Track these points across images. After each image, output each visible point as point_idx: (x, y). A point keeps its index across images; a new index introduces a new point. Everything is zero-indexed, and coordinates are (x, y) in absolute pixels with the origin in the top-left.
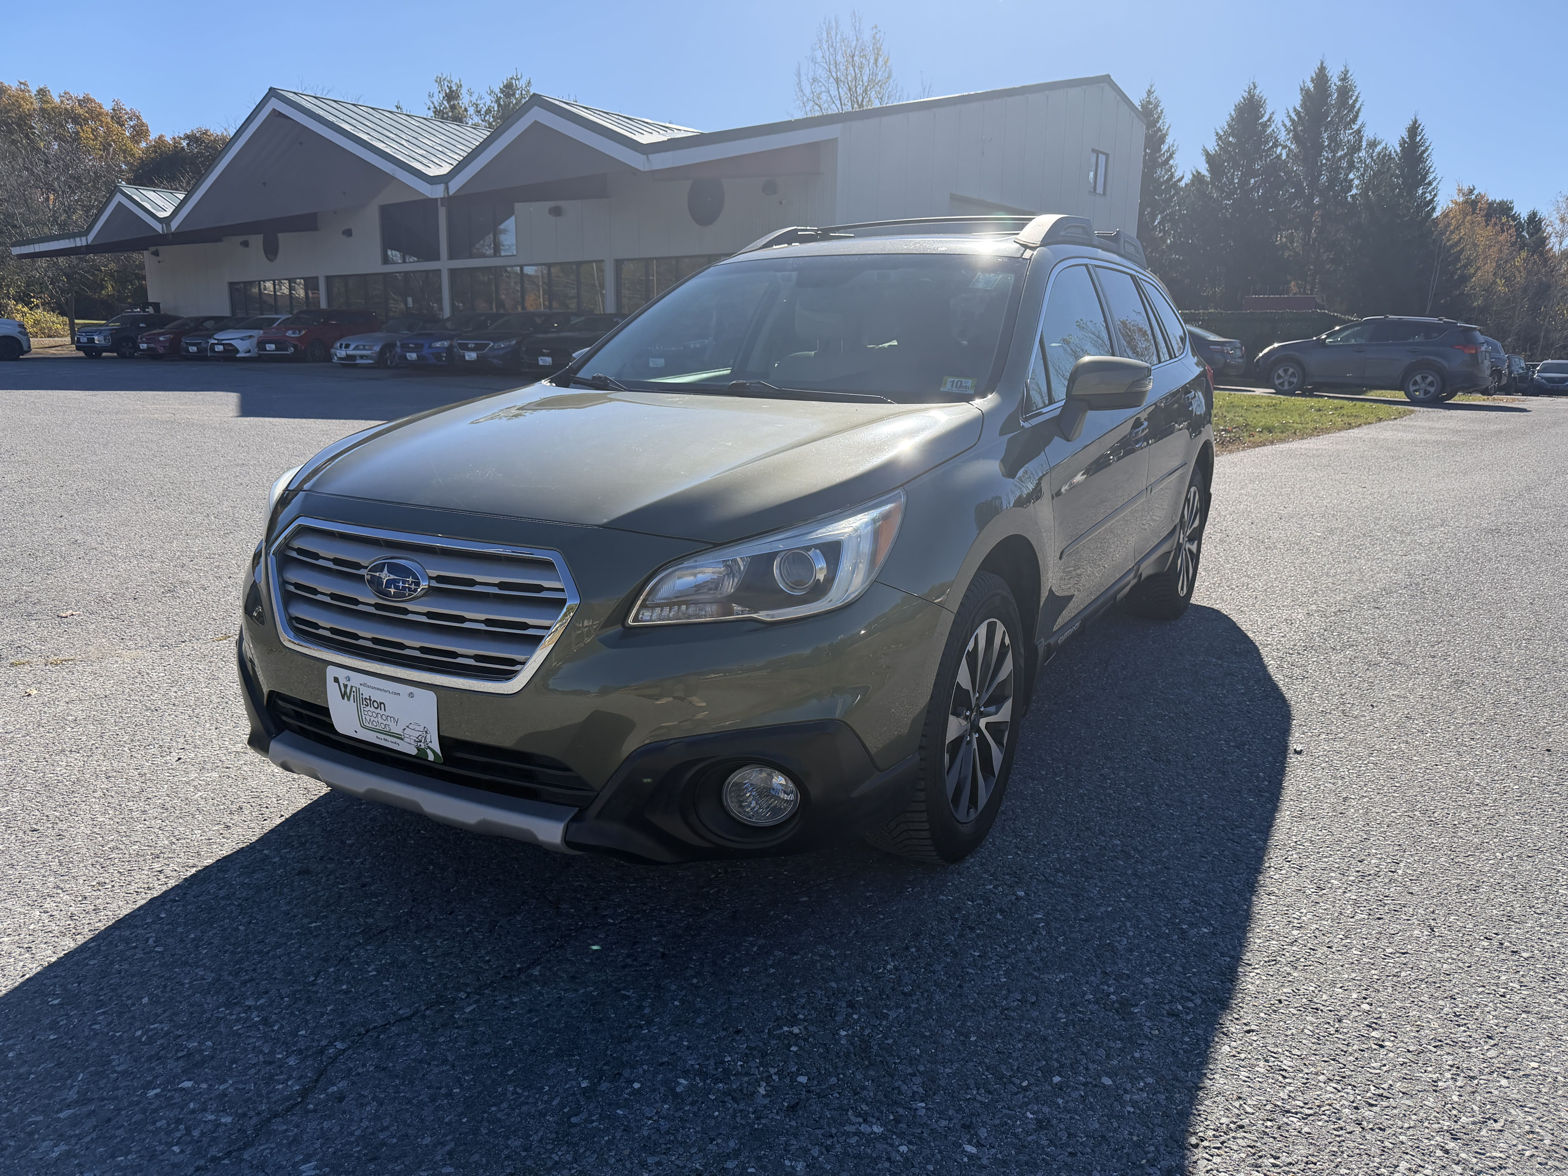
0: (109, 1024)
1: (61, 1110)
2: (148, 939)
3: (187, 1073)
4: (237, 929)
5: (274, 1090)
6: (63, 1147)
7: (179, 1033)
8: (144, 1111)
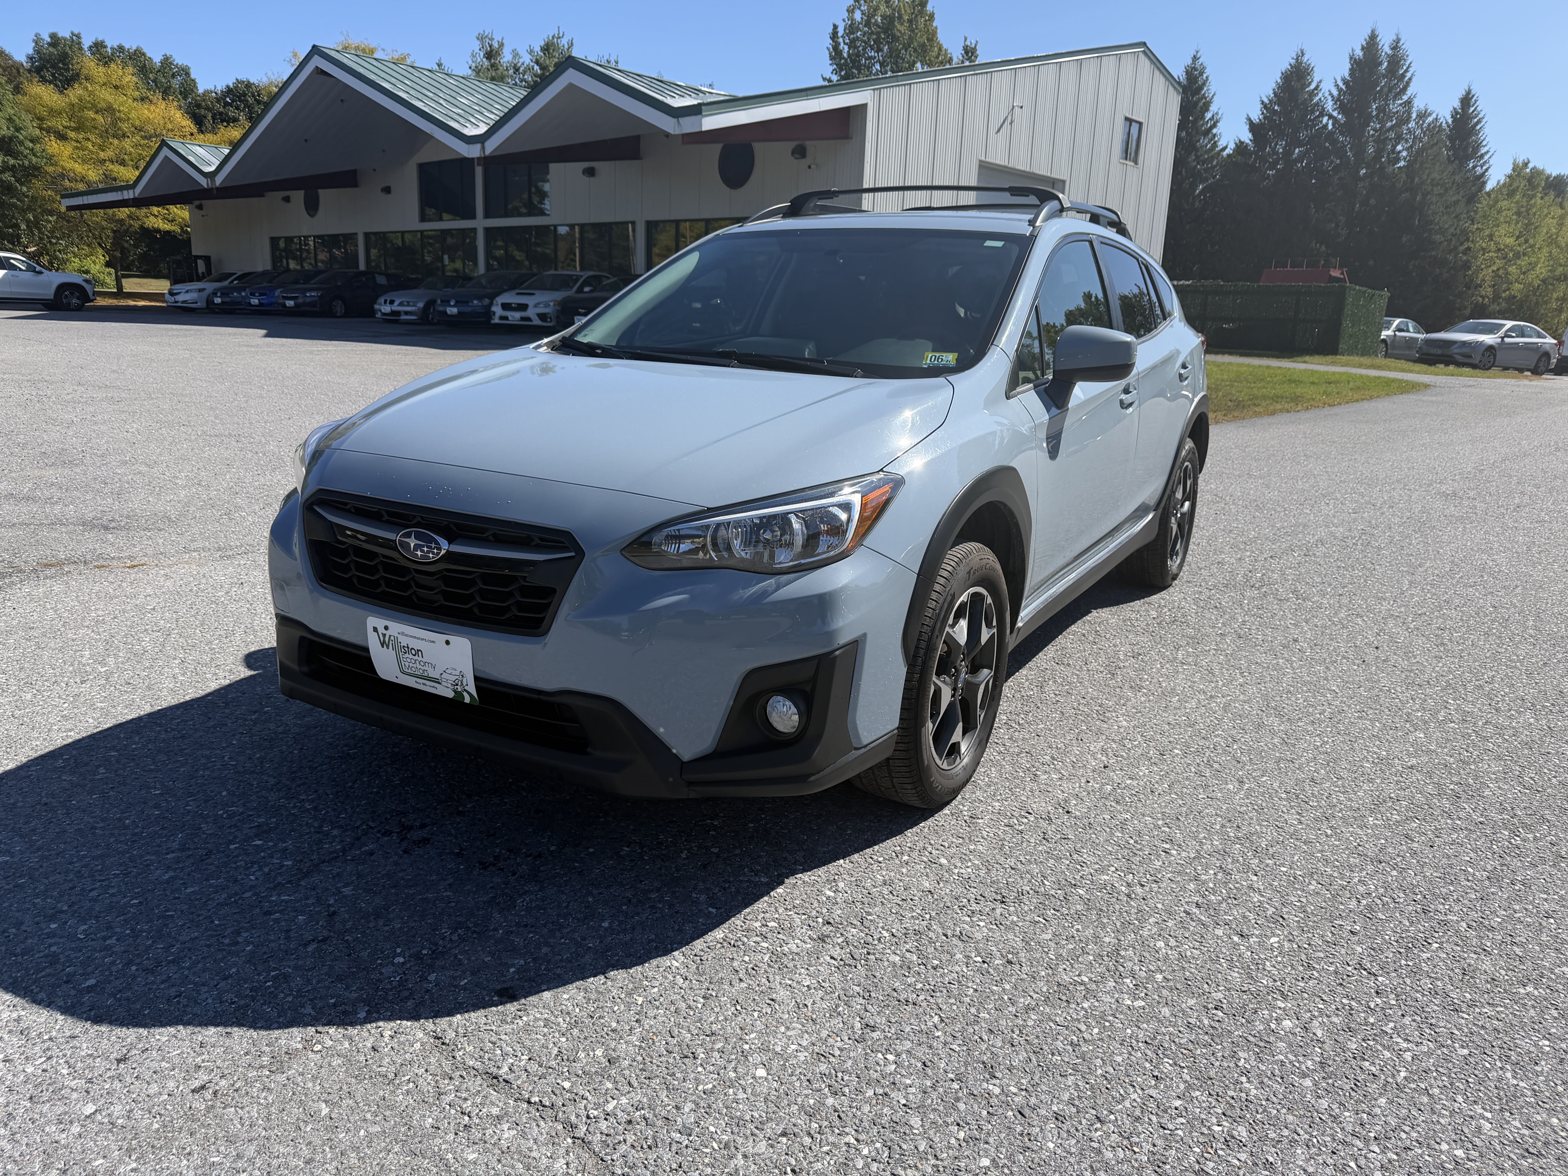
0: (198, 807)
1: (167, 854)
2: (224, 757)
3: (257, 836)
4: (292, 753)
5: (322, 848)
6: (171, 874)
7: (251, 813)
8: (228, 856)
